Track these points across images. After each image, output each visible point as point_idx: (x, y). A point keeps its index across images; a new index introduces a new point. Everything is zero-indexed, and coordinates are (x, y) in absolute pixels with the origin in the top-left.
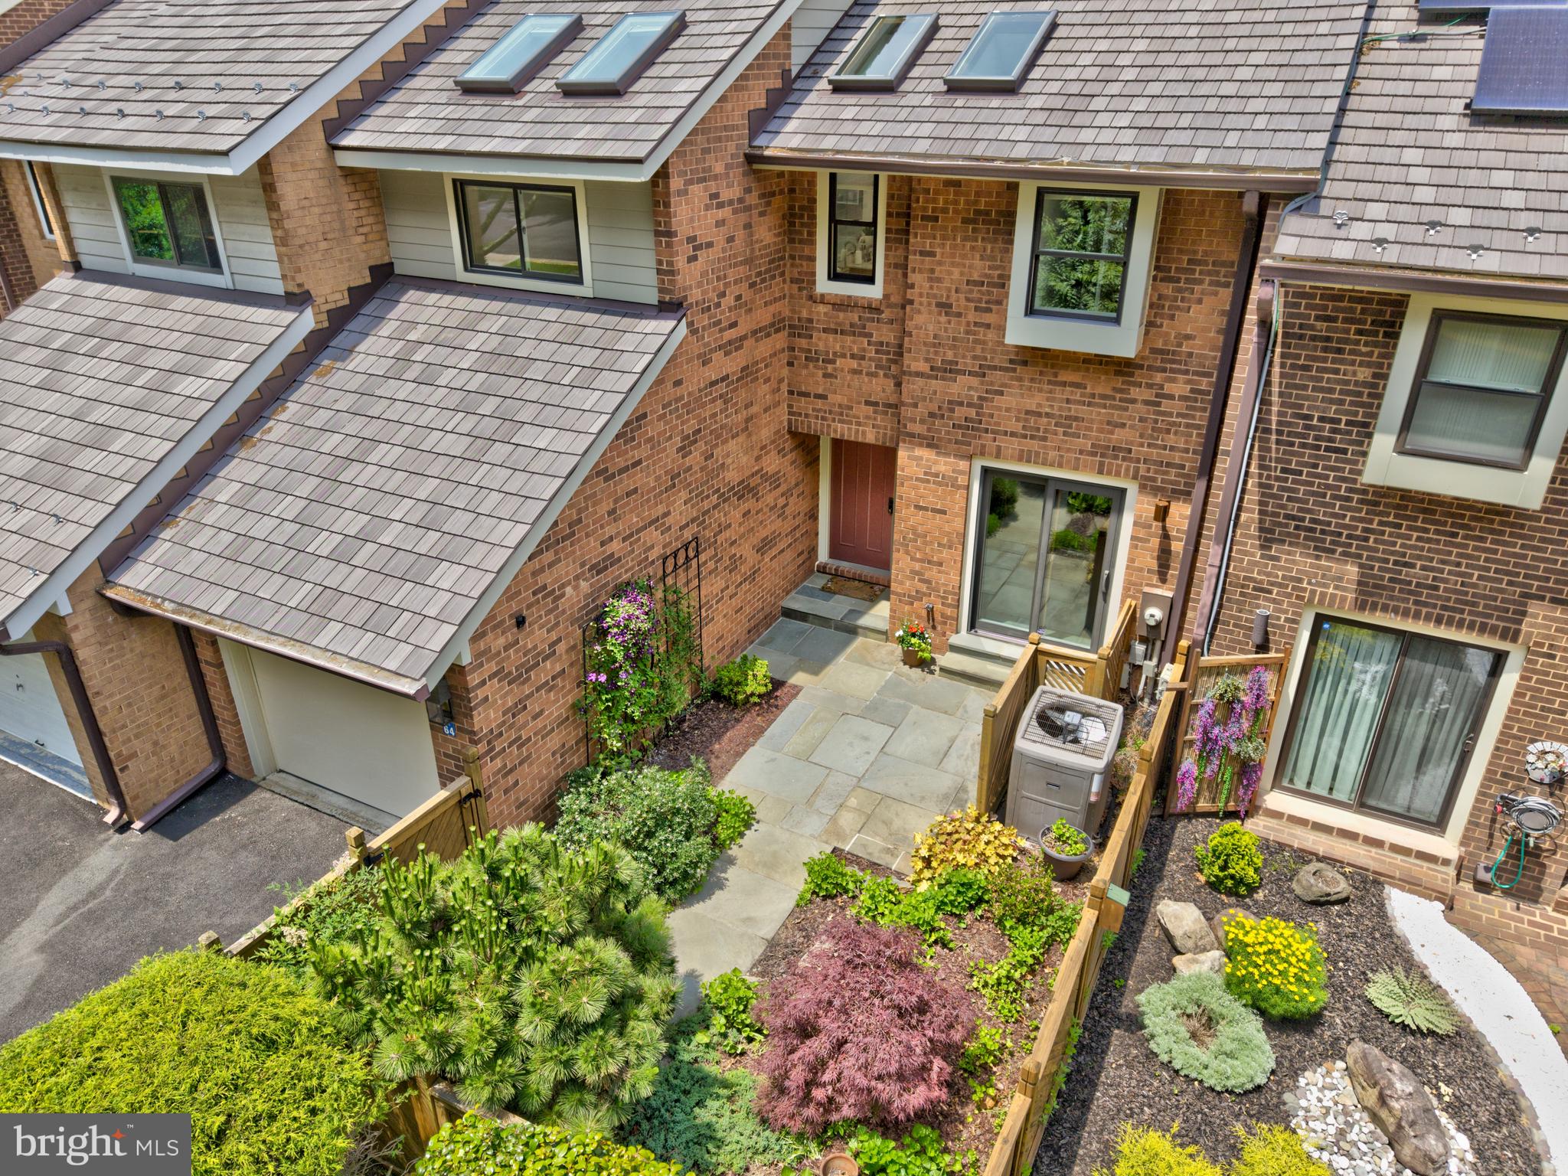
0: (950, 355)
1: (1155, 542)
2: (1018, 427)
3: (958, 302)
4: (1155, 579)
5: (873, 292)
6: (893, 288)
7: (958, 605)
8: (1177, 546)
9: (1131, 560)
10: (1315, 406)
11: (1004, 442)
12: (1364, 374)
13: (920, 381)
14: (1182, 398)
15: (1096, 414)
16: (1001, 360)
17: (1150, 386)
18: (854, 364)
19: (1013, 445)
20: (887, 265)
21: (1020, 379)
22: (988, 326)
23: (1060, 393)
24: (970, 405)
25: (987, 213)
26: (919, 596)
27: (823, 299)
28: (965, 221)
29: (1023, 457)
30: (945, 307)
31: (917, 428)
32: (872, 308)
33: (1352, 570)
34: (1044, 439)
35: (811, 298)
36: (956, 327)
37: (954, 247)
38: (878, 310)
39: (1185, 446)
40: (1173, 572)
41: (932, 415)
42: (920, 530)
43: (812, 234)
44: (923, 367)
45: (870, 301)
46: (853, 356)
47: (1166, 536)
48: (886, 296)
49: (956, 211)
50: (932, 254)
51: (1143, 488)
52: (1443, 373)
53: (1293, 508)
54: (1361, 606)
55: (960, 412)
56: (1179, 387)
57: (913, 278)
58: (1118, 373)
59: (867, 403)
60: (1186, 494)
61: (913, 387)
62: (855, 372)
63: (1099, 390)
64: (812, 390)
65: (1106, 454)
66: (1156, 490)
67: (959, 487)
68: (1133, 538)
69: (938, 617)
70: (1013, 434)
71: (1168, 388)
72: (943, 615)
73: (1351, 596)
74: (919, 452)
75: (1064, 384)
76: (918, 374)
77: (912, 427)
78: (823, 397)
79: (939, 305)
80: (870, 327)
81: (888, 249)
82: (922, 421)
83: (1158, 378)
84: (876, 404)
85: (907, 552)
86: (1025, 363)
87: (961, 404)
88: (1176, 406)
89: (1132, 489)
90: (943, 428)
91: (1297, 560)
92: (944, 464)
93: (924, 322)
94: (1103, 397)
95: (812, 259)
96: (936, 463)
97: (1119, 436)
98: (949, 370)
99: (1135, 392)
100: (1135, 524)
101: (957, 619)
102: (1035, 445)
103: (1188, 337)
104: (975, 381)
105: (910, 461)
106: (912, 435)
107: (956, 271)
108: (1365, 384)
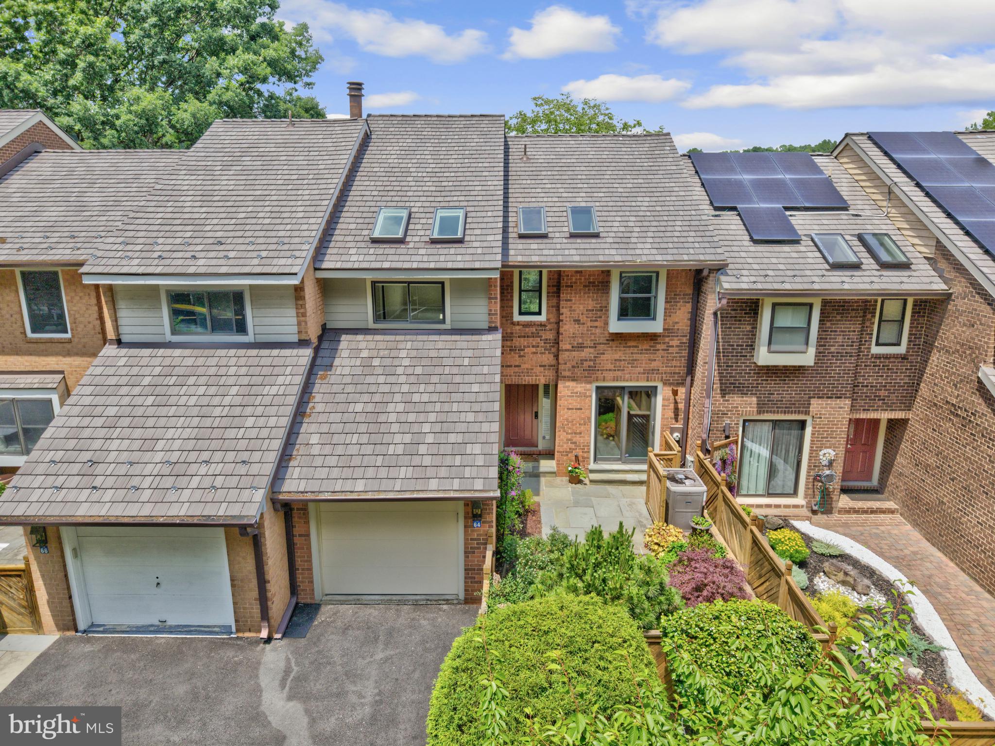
0: (580, 341)
1: (672, 406)
2: (612, 367)
3: (583, 319)
4: (674, 421)
5: (542, 318)
6: (551, 316)
7: (589, 452)
8: (681, 406)
9: (663, 415)
10: (734, 341)
11: (606, 374)
12: (749, 328)
13: (567, 353)
14: (677, 346)
15: (644, 357)
16: (602, 340)
17: (664, 343)
18: (534, 350)
19: (611, 374)
20: (548, 307)
21: (611, 347)
22: (596, 327)
23: (628, 351)
24: (590, 360)
25: (594, 283)
26: (571, 451)
27: (518, 323)
28: (585, 286)
29: (615, 379)
30: (577, 321)
31: (567, 374)
32: (542, 325)
33: (754, 399)
34: (623, 370)
35: (513, 323)
36: (583, 329)
37: (580, 297)
38: (545, 326)
39: (680, 364)
40: (681, 416)
41: (573, 367)
42: (570, 419)
43: (512, 296)
44: (569, 347)
45: (541, 322)
46: (533, 347)
47: (676, 403)
48: (548, 320)
49: (581, 283)
50: (570, 300)
51: (665, 384)
52: (778, 323)
53: (732, 380)
54: (759, 413)
55: (586, 364)
56: (675, 342)
57: (562, 311)
58: (651, 340)
59: (540, 366)
60: (682, 384)
61: (563, 356)
62: (534, 353)
63: (645, 347)
64: (513, 363)
65: (649, 373)
66: (670, 384)
67: (587, 397)
68: (663, 406)
69: (581, 459)
70: (610, 370)
71: (671, 343)
72: (583, 457)
73: (755, 410)
74: (568, 384)
75: (630, 347)
76: (566, 350)
77: (564, 373)
78: (519, 366)
79: (574, 321)
80: (541, 333)
81: (548, 300)
82: (569, 370)
83: (667, 339)
84: (545, 366)
85: (564, 431)
86: (613, 340)
87: (586, 360)
88: (675, 350)
89: (660, 385)
90: (578, 372)
91: (736, 400)
92: (580, 387)
93: (568, 328)
94: (646, 350)
95: (512, 307)
96: (576, 387)
97: (654, 365)
98: (581, 347)
99: (658, 347)
100: (663, 399)
101: (588, 458)
102: (619, 373)
103: (677, 323)
104: (592, 350)
105: (565, 389)
106: (565, 377)
107: (581, 307)
108: (750, 331)
